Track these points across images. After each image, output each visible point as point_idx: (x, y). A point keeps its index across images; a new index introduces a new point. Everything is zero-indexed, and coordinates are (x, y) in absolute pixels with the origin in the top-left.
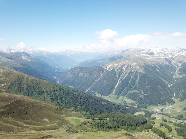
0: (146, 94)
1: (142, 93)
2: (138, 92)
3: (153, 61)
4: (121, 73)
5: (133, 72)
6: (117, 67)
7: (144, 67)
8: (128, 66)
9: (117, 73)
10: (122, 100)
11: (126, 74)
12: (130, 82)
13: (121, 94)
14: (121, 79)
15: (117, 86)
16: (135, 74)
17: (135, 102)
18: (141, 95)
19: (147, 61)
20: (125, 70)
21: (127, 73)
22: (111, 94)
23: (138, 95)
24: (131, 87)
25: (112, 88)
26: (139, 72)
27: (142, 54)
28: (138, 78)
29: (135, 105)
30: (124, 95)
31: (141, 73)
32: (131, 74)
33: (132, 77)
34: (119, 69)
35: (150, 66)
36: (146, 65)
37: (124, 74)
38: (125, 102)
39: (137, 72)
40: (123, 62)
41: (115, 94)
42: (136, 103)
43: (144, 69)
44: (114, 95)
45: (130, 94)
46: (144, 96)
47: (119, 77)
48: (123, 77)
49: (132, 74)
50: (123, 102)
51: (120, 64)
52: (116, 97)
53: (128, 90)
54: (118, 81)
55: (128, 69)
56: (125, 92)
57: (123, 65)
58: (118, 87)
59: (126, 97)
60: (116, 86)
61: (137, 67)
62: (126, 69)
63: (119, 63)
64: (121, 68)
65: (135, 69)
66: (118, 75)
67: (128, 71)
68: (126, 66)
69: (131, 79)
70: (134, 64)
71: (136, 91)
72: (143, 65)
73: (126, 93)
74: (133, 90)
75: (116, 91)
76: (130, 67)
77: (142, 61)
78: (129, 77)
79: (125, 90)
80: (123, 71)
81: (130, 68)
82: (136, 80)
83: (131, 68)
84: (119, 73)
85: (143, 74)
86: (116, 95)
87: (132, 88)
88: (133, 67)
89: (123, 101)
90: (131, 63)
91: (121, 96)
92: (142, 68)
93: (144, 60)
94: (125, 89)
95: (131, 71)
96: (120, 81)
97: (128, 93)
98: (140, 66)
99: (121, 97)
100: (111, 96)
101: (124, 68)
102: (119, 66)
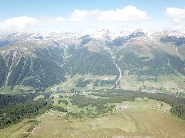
0: (42, 78)
1: (38, 77)
2: (33, 77)
3: (44, 45)
4: (11, 61)
5: (25, 58)
6: (4, 55)
7: (36, 52)
8: (18, 52)
9: (7, 61)
10: (18, 90)
11: (17, 61)
12: (23, 69)
13: (16, 83)
14: (13, 68)
15: (9, 75)
16: (28, 60)
17: (32, 88)
18: (37, 80)
19: (38, 45)
20: (15, 57)
21: (18, 59)
22: (3, 86)
23: (34, 81)
24: (25, 74)
25: (4, 79)
27: (31, 38)
28: (32, 63)
29: (33, 91)
30: (19, 84)
31: (33, 58)
33: (25, 63)
34: (8, 56)
35: (42, 50)
36: (37, 50)
37: (15, 61)
38: (21, 90)
39: (29, 57)
40: (12, 48)
41: (8, 85)
42: (34, 89)
43: (36, 53)
44: (7, 87)
45: (26, 81)
46: (40, 80)
47: (10, 65)
48: (15, 65)
49: (24, 60)
50: (19, 91)
51: (9, 50)
52: (10, 88)
53: (22, 78)
54: (9, 70)
55: (18, 55)
56: (19, 81)
57: (12, 52)
58: (10, 77)
59: (22, 85)
60: (8, 77)
61: (28, 52)
62: (17, 55)
63: (7, 50)
64: (11, 55)
65: (27, 54)
66: (8, 63)
67: (20, 58)
68: (16, 52)
69: (24, 66)
70: (25, 50)
71: (31, 77)
72: (35, 49)
73: (21, 81)
74: (28, 76)
75: (9, 81)
77: (33, 46)
78: (21, 63)
79: (19, 78)
80: (13, 58)
81: (21, 54)
82: (30, 66)
83: (23, 53)
84: (8, 61)
85: (36, 59)
86: (10, 85)
87: (27, 74)
88: (24, 53)
89: (20, 89)
90: (21, 49)
91: (16, 85)
92: (33, 53)
93: (35, 45)
94: (20, 76)
95: (22, 57)
96: (11, 70)
97: (23, 81)
98: (32, 51)
99: (16, 87)
100: (3, 88)
101: (14, 54)
102: (8, 53)
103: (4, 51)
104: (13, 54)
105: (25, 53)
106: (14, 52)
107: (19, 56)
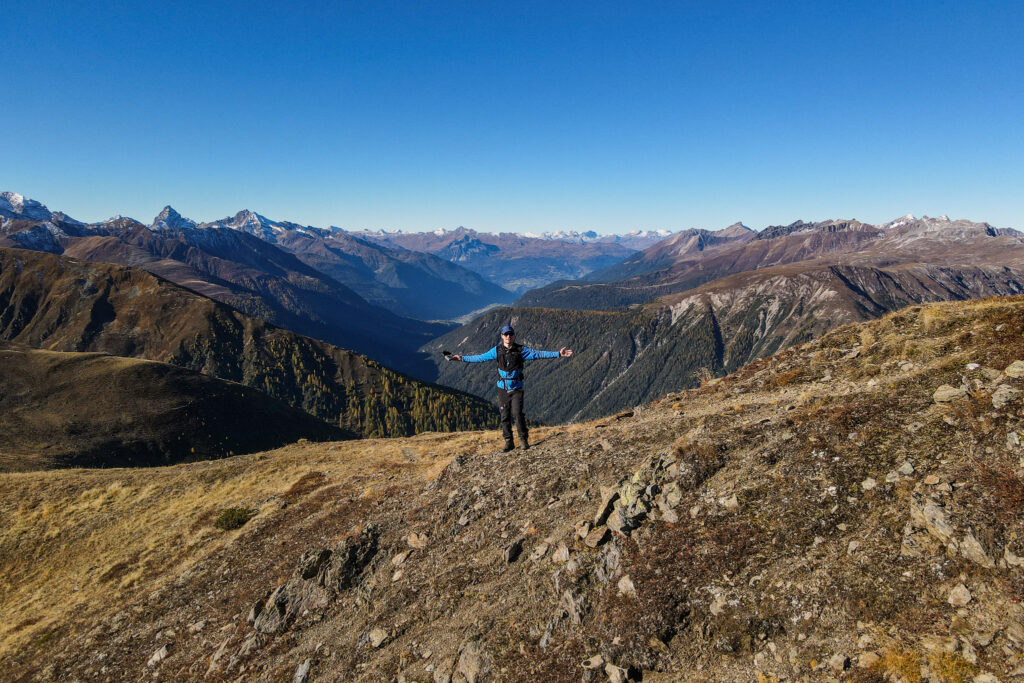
4: (745, 341)
6: (723, 313)
8: (785, 306)
9: (728, 340)
11: (772, 348)
20: (768, 327)
21: (780, 343)
37: (764, 348)
40: (761, 282)
47: (736, 362)
55: (785, 321)
57: (758, 302)
61: (837, 311)
62: (777, 320)
63: (738, 292)
64: (750, 318)
65: (829, 322)
66: (732, 353)
67: (789, 334)
68: (774, 307)
70: (822, 298)
76: (800, 312)
77: (869, 280)
80: (758, 332)
81: (796, 318)
83: (805, 316)
84: (734, 341)
88: (816, 314)
90: (802, 291)
95: (802, 333)
98: (858, 306)
101: (765, 314)
102: (739, 306)
103: (726, 297)
104: (761, 316)
105: (819, 314)
106: (765, 305)
107: (789, 324)
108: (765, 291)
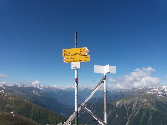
4: (131, 110)
5: (144, 109)
6: (126, 104)
7: (156, 105)
8: (138, 103)
9: (127, 110)
11: (136, 111)
12: (141, 120)
14: (132, 117)
15: (127, 124)
16: (147, 111)
19: (158, 98)
20: (135, 107)
21: (138, 110)
26: (151, 109)
27: (152, 91)
28: (151, 116)
31: (153, 110)
32: (142, 111)
33: (144, 115)
34: (129, 106)
35: (163, 103)
36: (157, 102)
39: (148, 109)
40: (133, 98)
47: (129, 114)
48: (134, 114)
51: (130, 100)
54: (128, 120)
61: (148, 104)
62: (137, 106)
64: (131, 105)
65: (147, 106)
66: (128, 112)
67: (139, 108)
68: (136, 103)
69: (143, 117)
70: (145, 101)
72: (155, 102)
76: (141, 104)
77: (153, 98)
78: (140, 114)
80: (133, 108)
82: (149, 119)
84: (129, 110)
85: (156, 112)
90: (141, 100)
92: (153, 105)
93: (156, 97)
95: (142, 108)
96: (130, 119)
98: (152, 103)
102: (129, 103)
104: (134, 105)
105: (145, 104)
106: (134, 103)
107: (139, 106)
108: (134, 100)
